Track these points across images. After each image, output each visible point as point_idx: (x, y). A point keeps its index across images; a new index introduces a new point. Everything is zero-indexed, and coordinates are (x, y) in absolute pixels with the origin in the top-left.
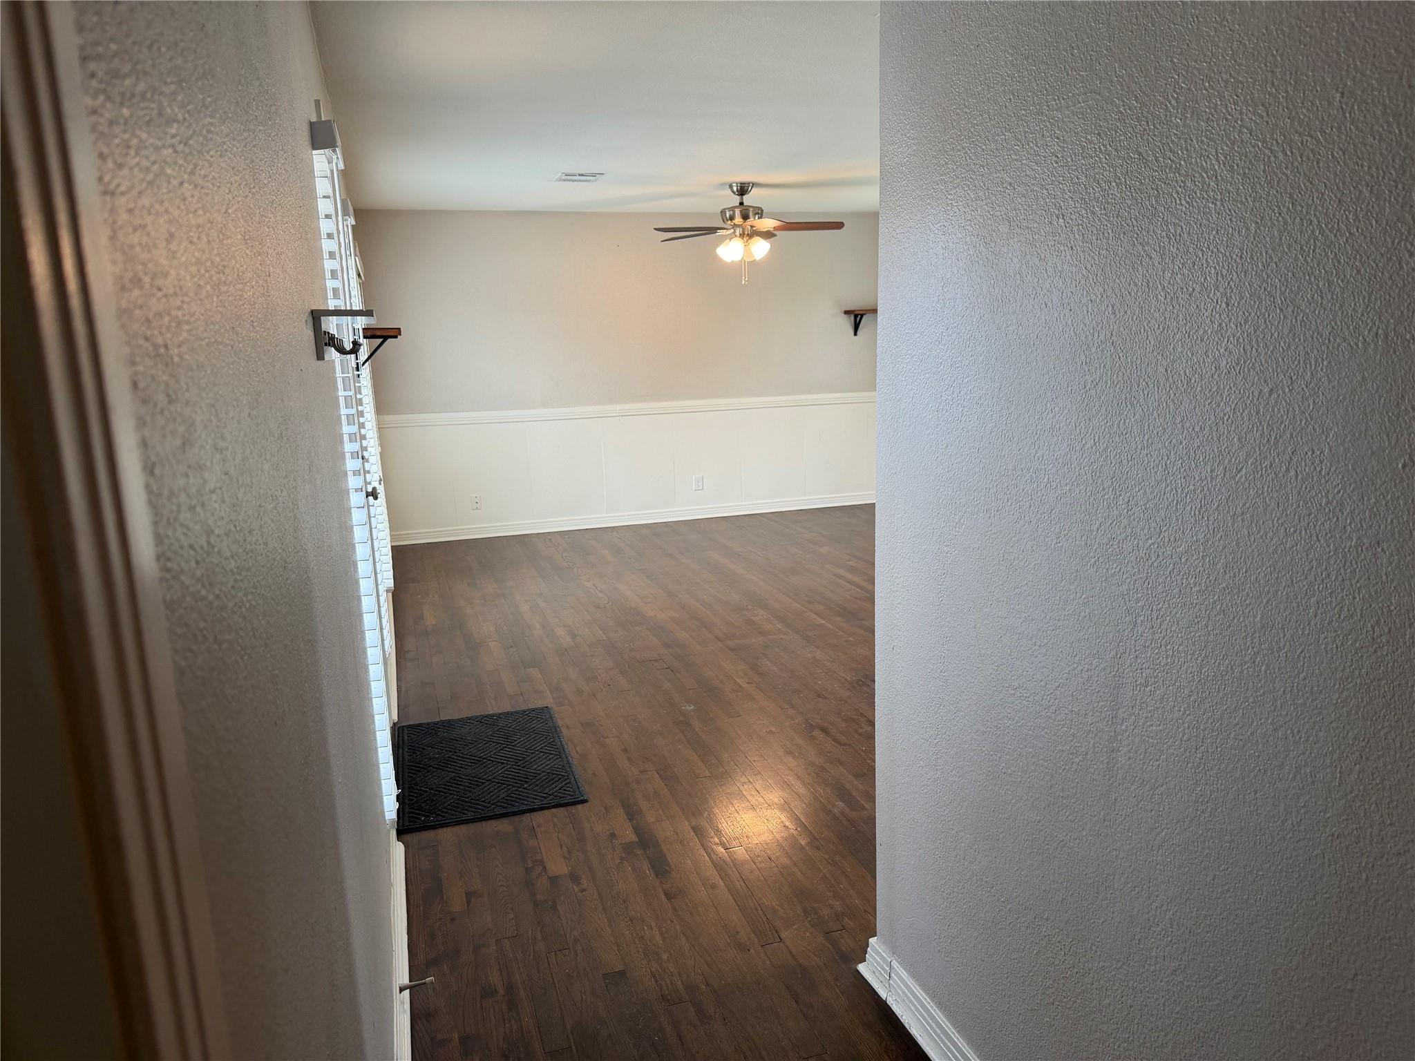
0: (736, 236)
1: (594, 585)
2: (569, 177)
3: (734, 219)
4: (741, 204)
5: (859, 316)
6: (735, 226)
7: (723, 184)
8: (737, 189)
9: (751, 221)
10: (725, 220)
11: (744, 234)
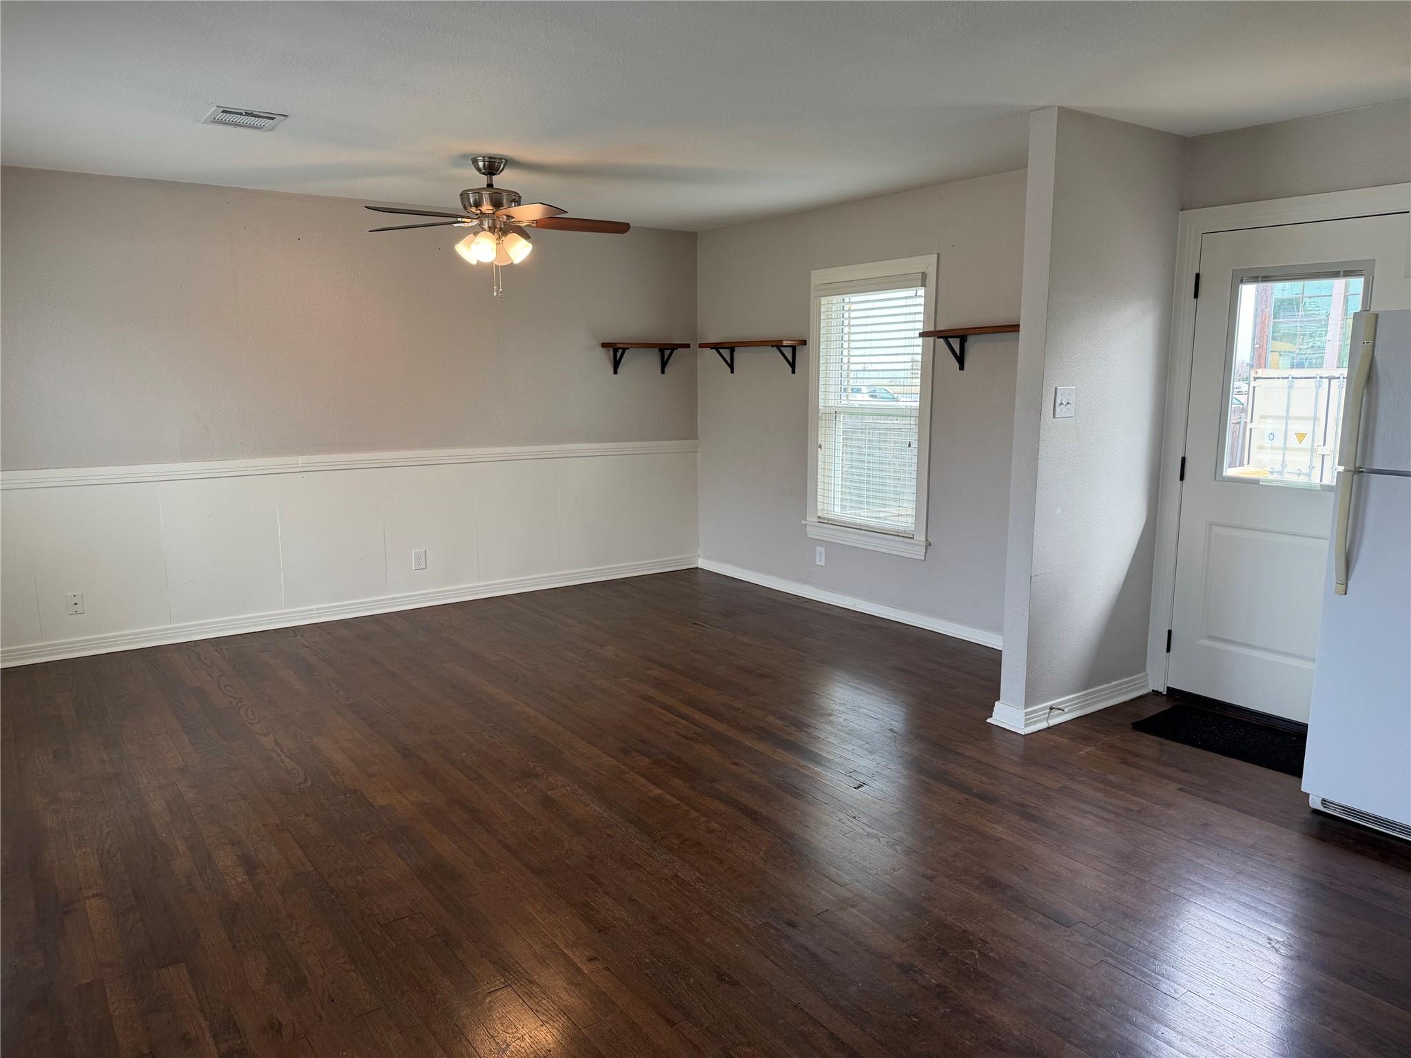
0: (484, 230)
1: (277, 743)
2: (230, 116)
3: (480, 206)
4: (490, 186)
5: (620, 351)
6: (482, 215)
7: (464, 156)
8: (484, 165)
9: (502, 212)
10: (467, 205)
11: (495, 227)
